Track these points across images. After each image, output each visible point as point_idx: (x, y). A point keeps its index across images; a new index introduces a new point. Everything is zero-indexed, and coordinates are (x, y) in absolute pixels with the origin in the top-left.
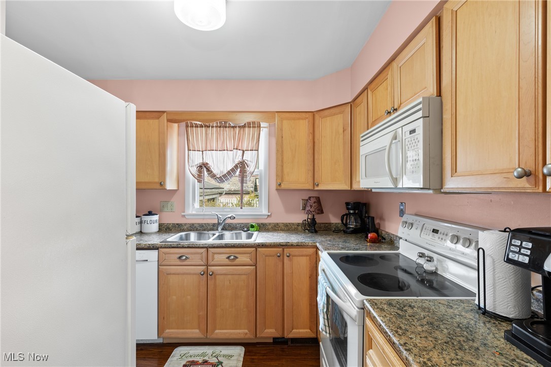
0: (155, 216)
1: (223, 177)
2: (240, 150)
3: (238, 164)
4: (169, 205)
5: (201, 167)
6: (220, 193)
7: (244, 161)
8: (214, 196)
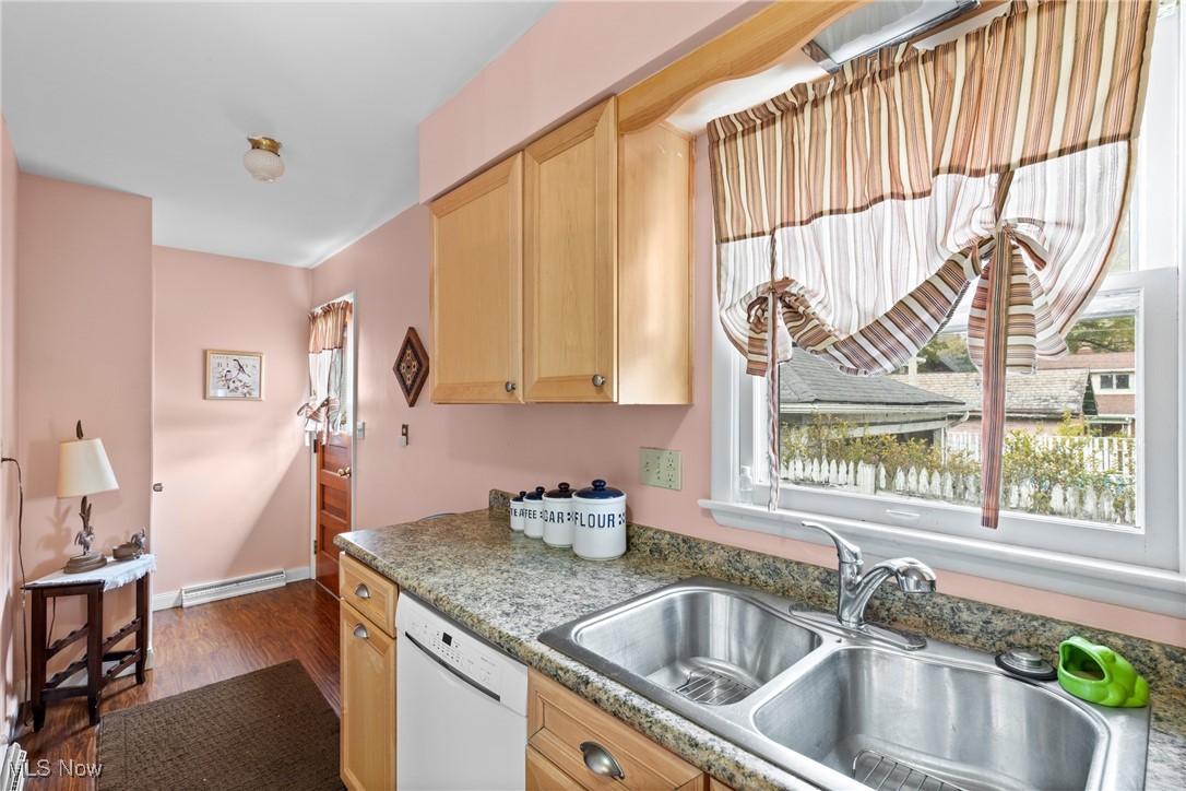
0: (612, 500)
1: (863, 342)
2: (978, 173)
3: (964, 254)
4: (664, 462)
5: (762, 300)
6: (950, 417)
7: (1008, 231)
8: (931, 426)
